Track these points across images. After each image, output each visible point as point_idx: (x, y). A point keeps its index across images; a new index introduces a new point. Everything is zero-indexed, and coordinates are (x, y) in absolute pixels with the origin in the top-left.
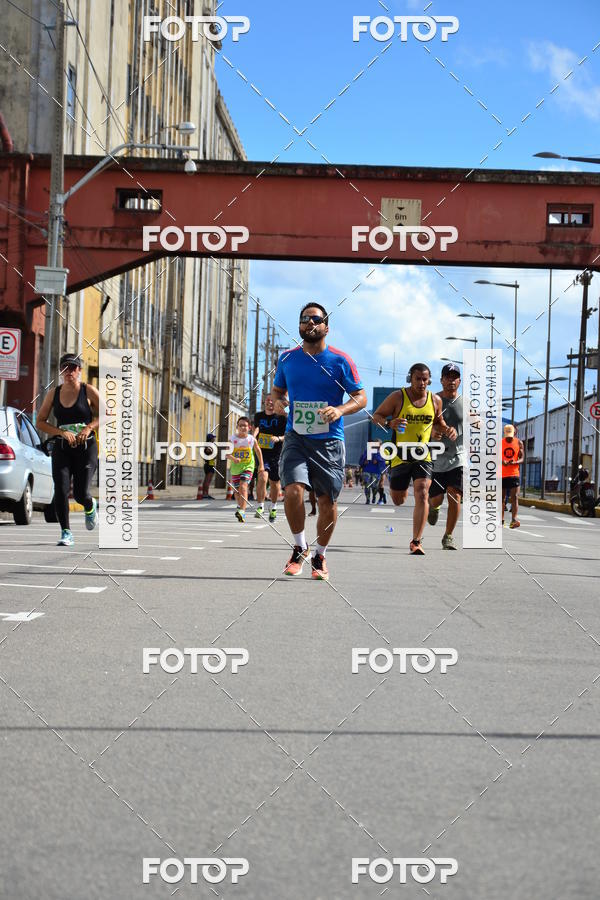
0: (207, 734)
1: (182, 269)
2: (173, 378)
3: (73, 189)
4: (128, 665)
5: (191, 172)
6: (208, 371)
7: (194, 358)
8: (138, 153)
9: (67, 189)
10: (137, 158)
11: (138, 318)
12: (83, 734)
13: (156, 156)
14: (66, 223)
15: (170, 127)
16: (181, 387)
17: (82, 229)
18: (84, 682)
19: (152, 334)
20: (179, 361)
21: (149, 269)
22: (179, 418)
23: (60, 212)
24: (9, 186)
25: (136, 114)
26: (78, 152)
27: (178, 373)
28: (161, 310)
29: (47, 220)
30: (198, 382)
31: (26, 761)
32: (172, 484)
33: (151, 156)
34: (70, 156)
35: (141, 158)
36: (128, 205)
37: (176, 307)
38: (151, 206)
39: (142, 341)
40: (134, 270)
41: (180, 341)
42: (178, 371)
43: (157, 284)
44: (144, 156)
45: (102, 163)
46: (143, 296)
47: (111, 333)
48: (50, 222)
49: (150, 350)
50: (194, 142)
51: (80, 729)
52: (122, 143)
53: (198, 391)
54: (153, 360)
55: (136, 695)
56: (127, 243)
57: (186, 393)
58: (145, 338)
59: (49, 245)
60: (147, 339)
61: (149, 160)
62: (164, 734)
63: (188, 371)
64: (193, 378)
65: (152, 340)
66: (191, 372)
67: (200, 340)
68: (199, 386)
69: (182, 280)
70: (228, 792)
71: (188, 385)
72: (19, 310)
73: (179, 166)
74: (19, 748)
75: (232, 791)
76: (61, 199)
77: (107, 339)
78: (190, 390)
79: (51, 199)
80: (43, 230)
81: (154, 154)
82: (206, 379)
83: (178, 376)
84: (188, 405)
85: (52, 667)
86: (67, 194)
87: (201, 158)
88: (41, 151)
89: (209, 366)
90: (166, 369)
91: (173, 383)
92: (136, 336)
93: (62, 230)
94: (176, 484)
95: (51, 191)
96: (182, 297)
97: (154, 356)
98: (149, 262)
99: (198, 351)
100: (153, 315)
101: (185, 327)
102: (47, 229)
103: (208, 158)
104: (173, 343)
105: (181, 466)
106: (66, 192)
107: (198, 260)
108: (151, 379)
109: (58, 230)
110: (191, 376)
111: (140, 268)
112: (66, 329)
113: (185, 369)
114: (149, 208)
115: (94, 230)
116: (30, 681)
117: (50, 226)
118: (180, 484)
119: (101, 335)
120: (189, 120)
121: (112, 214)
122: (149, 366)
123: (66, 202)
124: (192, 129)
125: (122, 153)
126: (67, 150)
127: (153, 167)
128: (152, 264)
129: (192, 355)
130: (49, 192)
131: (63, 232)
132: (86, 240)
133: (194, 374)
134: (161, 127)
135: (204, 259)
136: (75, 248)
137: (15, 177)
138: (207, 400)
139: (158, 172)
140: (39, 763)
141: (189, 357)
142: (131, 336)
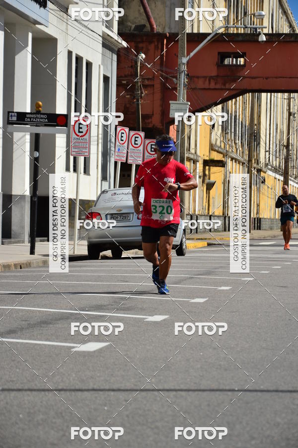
0: (255, 393)
1: (259, 99)
2: (255, 165)
3: (192, 54)
4: (215, 349)
5: (263, 41)
6: (276, 160)
7: (267, 153)
8: (231, 31)
9: (188, 54)
10: (231, 33)
11: (233, 131)
12: (183, 393)
13: (242, 32)
14: (188, 75)
15: (251, 14)
16: (259, 171)
17: (198, 77)
18: (188, 360)
19: (242, 139)
20: (258, 155)
21: (239, 99)
22: (259, 190)
23: (184, 68)
24: (155, 53)
25: (230, 6)
26: (195, 31)
27: (258, 162)
28: (247, 125)
29: (177, 73)
30: (270, 167)
31: (148, 410)
32: (255, 229)
33: (239, 32)
34: (190, 33)
35: (233, 34)
36: (226, 62)
37: (256, 122)
38: (240, 62)
39: (235, 144)
40: (230, 101)
41: (259, 144)
42: (258, 161)
43: (244, 109)
44: (235, 32)
45: (209, 38)
46: (235, 116)
47: (216, 139)
48: (178, 74)
49: (241, 149)
50: (266, 23)
51: (181, 390)
52: (221, 25)
53: (270, 173)
54: (243, 155)
55: (217, 368)
56: (225, 85)
57: (262, 174)
58: (237, 141)
59: (178, 88)
60: (239, 142)
61: (238, 34)
62: (230, 393)
63: (264, 161)
64: (266, 165)
65: (241, 143)
66: (266, 161)
67: (271, 142)
68: (271, 170)
69: (260, 106)
70: (262, 429)
71: (264, 169)
72: (161, 127)
73: (256, 37)
74: (145, 402)
75: (264, 428)
76: (185, 60)
77: (214, 142)
78: (265, 172)
79: (179, 60)
80: (174, 79)
81: (241, 31)
82: (275, 165)
83: (258, 164)
84: (263, 182)
85: (170, 350)
86: (188, 57)
87: (270, 32)
88: (173, 31)
89: (276, 157)
90: (250, 161)
91: (254, 168)
92: (232, 140)
93: (186, 79)
94: (257, 229)
95: (179, 56)
96: (259, 116)
97: (243, 152)
98: (239, 96)
99: (269, 149)
100: (242, 128)
101: (261, 135)
102: (177, 79)
103: (274, 32)
104: (254, 144)
105: (260, 219)
106: (187, 56)
107: (269, 94)
108: (241, 166)
109: (183, 79)
110: (265, 164)
111: (234, 100)
112: (189, 138)
113: (262, 160)
114: (239, 64)
115: (205, 77)
116: (156, 360)
117: (178, 76)
118: (260, 229)
119: (210, 141)
120: (262, 10)
121: (216, 67)
122: (240, 158)
123: (188, 62)
124: (264, 15)
125: (222, 31)
126: (188, 30)
127: (240, 38)
128: (241, 97)
129: (266, 151)
130: (178, 56)
131: (186, 80)
132: (200, 84)
133: (267, 162)
134: (245, 14)
135: (273, 94)
136: (193, 89)
137: (158, 48)
138: (275, 178)
139: (243, 41)
140: (156, 411)
141: (264, 153)
142: (229, 140)
